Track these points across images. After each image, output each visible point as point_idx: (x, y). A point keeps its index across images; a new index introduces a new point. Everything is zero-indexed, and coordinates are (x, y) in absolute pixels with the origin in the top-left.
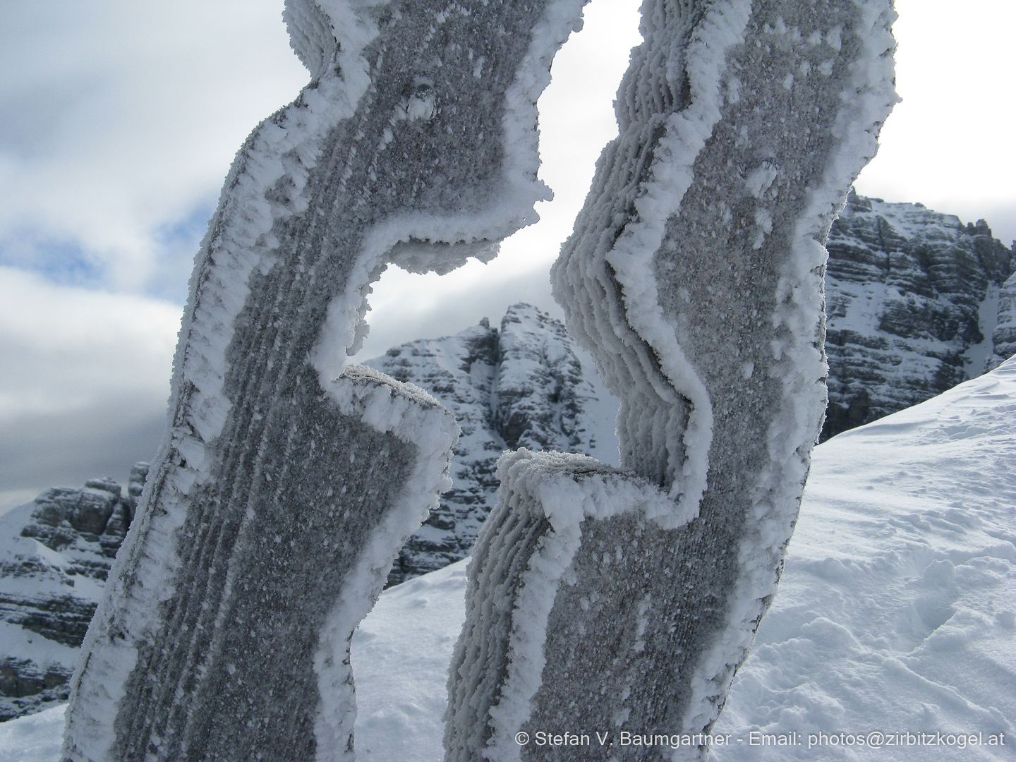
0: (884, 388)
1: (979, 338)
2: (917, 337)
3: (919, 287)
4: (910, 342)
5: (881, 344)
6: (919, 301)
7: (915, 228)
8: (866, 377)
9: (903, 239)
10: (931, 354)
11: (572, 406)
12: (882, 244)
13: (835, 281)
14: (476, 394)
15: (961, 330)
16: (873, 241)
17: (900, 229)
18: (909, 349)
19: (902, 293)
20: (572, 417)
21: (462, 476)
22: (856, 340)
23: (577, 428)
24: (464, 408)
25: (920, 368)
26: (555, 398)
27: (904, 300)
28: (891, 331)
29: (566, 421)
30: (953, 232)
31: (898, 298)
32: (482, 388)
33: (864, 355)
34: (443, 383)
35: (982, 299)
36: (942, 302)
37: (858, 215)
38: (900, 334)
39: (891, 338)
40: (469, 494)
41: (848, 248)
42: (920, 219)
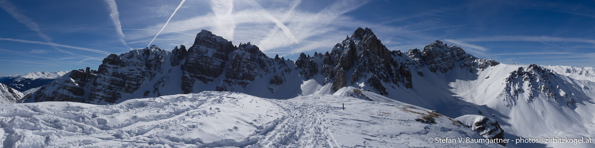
0: (212, 66)
1: (228, 60)
2: (218, 58)
3: (219, 50)
4: (217, 59)
5: (212, 59)
6: (219, 53)
7: (220, 41)
8: (209, 64)
9: (218, 42)
10: (220, 62)
11: (160, 63)
12: (215, 42)
13: (206, 47)
14: (144, 60)
15: (225, 58)
16: (213, 42)
17: (218, 40)
18: (217, 60)
19: (217, 51)
20: (160, 65)
21: (140, 73)
22: (209, 58)
23: (161, 67)
24: (142, 62)
25: (218, 64)
26: (158, 62)
27: (217, 52)
28: (214, 57)
29: (159, 66)
30: (226, 42)
31: (216, 52)
32: (145, 59)
33: (210, 60)
34: (139, 57)
35: (229, 54)
36: (223, 53)
37: (211, 37)
38: (215, 58)
39: (214, 58)
40: (141, 76)
41: (209, 42)
42: (221, 39)
